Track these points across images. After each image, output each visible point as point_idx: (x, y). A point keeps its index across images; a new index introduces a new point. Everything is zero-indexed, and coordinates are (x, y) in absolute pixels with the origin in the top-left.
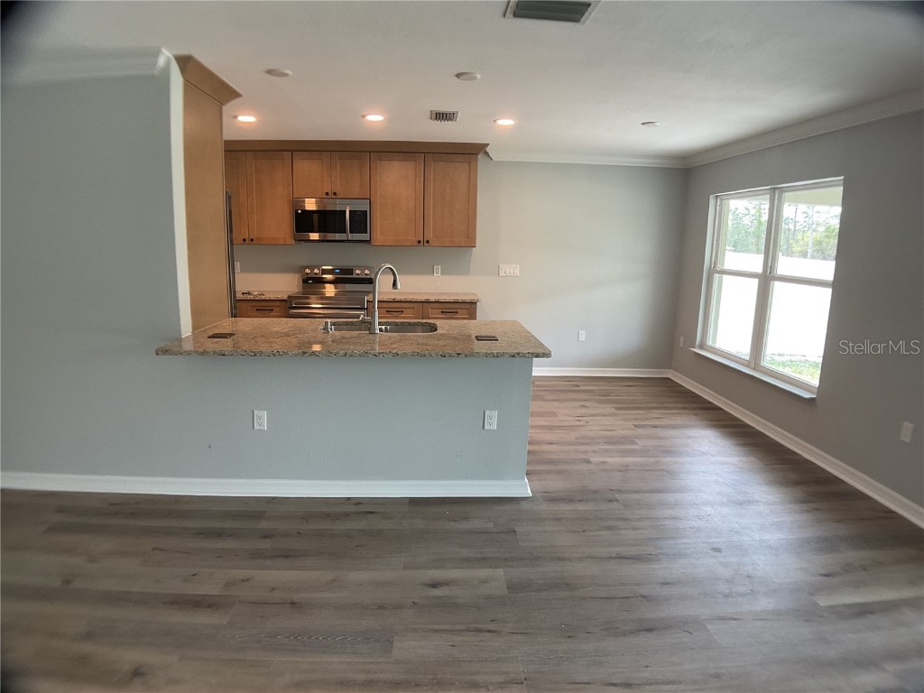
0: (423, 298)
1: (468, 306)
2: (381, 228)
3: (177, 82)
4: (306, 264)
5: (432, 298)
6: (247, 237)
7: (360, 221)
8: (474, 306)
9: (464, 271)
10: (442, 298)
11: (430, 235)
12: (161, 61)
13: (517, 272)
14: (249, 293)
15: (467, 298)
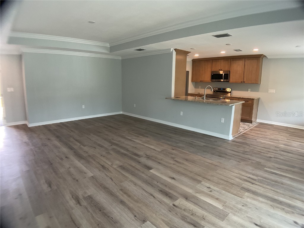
0: (239, 97)
1: (251, 100)
2: (232, 78)
3: (174, 53)
4: (215, 87)
5: (242, 97)
6: (201, 80)
7: (227, 76)
8: (253, 100)
9: (258, 91)
10: (244, 97)
11: (245, 80)
12: (171, 50)
13: (274, 92)
14: (199, 93)
15: (251, 98)
